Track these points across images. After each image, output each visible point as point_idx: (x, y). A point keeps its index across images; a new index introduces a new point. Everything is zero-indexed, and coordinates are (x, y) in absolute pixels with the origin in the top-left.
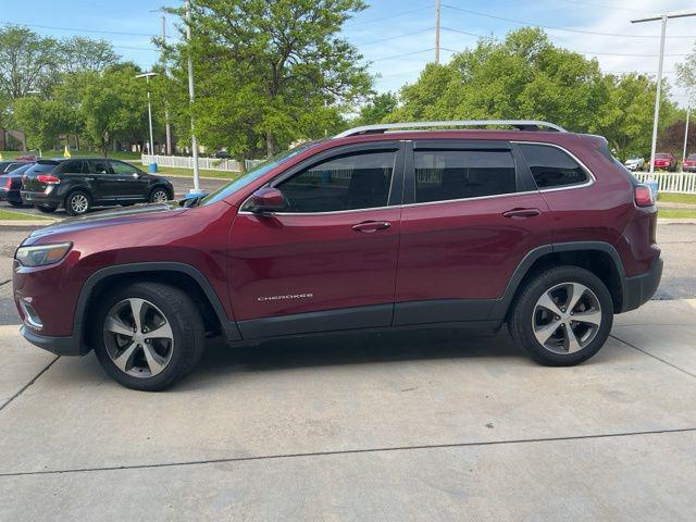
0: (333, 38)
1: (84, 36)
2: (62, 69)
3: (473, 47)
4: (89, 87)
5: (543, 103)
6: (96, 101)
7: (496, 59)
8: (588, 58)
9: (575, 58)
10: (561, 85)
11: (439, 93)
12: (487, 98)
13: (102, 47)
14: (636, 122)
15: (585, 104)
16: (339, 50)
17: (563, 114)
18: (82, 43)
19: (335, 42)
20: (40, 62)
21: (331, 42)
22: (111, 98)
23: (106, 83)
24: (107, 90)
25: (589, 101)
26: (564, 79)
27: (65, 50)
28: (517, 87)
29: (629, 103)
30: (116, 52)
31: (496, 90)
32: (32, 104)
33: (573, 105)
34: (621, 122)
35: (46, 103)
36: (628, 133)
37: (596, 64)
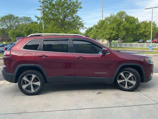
0: (75, 15)
1: (25, 16)
2: (20, 23)
3: (109, 16)
4: (25, 27)
5: (125, 28)
6: (27, 30)
7: (115, 18)
8: (136, 18)
9: (133, 18)
10: (130, 24)
11: (102, 26)
12: (112, 27)
13: (29, 18)
14: (148, 32)
15: (135, 28)
16: (77, 18)
17: (130, 30)
18: (25, 17)
19: (76, 16)
20: (16, 22)
21: (75, 16)
22: (30, 29)
23: (29, 26)
24: (29, 28)
25: (136, 27)
26: (130, 22)
27: (21, 19)
28: (119, 25)
29: (146, 28)
30: (32, 19)
31: (115, 25)
32: (13, 31)
33: (132, 28)
34: (144, 32)
35: (16, 31)
36: (146, 34)
37: (138, 19)
